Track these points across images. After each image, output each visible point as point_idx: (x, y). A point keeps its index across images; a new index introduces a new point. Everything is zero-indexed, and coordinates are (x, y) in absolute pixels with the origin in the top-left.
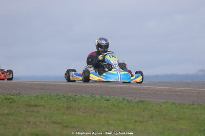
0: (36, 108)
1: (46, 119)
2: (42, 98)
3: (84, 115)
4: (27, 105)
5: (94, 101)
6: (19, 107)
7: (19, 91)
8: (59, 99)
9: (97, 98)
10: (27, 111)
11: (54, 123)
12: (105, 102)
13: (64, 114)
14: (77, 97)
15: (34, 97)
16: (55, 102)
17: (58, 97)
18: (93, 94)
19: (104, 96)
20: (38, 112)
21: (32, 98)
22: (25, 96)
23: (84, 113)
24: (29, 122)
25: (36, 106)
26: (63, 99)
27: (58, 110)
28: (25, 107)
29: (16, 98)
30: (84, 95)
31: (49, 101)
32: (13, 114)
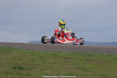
0: (70, 60)
1: (74, 66)
2: (73, 54)
3: (96, 64)
4: (64, 58)
5: (103, 56)
6: (60, 59)
7: (61, 50)
8: (83, 55)
9: (104, 54)
10: (64, 62)
11: (79, 68)
12: (109, 57)
13: (85, 63)
14: (93, 54)
15: (69, 53)
16: (80, 56)
17: (82, 54)
18: (102, 52)
19: (109, 54)
20: (70, 62)
21: (68, 54)
22: (64, 53)
23: (96, 63)
24: (65, 68)
25: (70, 58)
26: (85, 55)
27: (82, 61)
28: (64, 59)
29: (58, 54)
30: (97, 53)
31: (77, 56)
32: (56, 63)
